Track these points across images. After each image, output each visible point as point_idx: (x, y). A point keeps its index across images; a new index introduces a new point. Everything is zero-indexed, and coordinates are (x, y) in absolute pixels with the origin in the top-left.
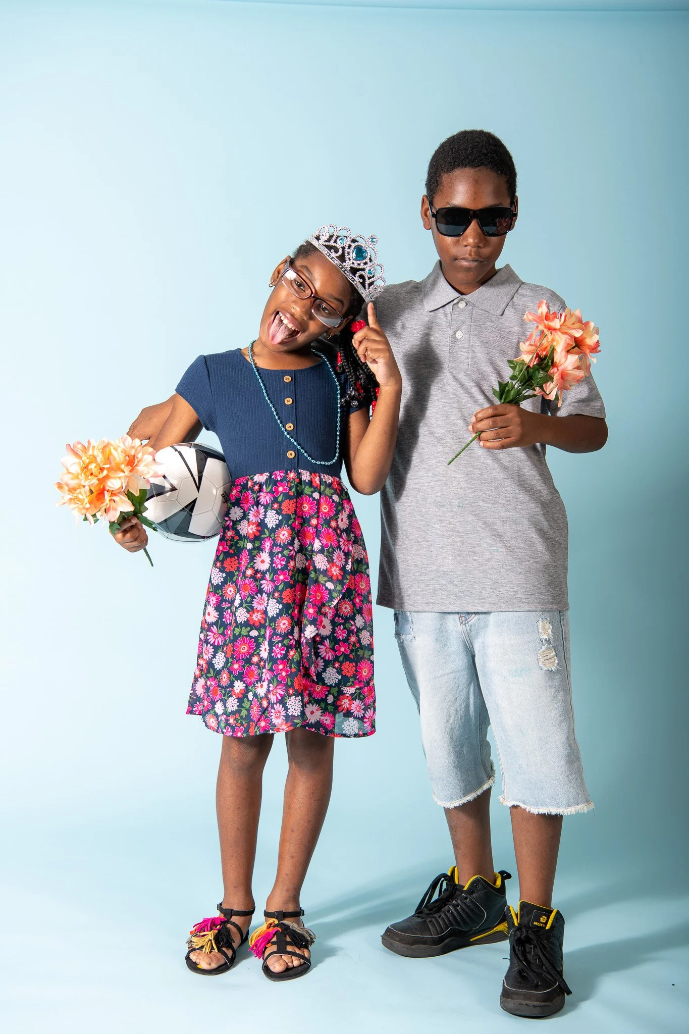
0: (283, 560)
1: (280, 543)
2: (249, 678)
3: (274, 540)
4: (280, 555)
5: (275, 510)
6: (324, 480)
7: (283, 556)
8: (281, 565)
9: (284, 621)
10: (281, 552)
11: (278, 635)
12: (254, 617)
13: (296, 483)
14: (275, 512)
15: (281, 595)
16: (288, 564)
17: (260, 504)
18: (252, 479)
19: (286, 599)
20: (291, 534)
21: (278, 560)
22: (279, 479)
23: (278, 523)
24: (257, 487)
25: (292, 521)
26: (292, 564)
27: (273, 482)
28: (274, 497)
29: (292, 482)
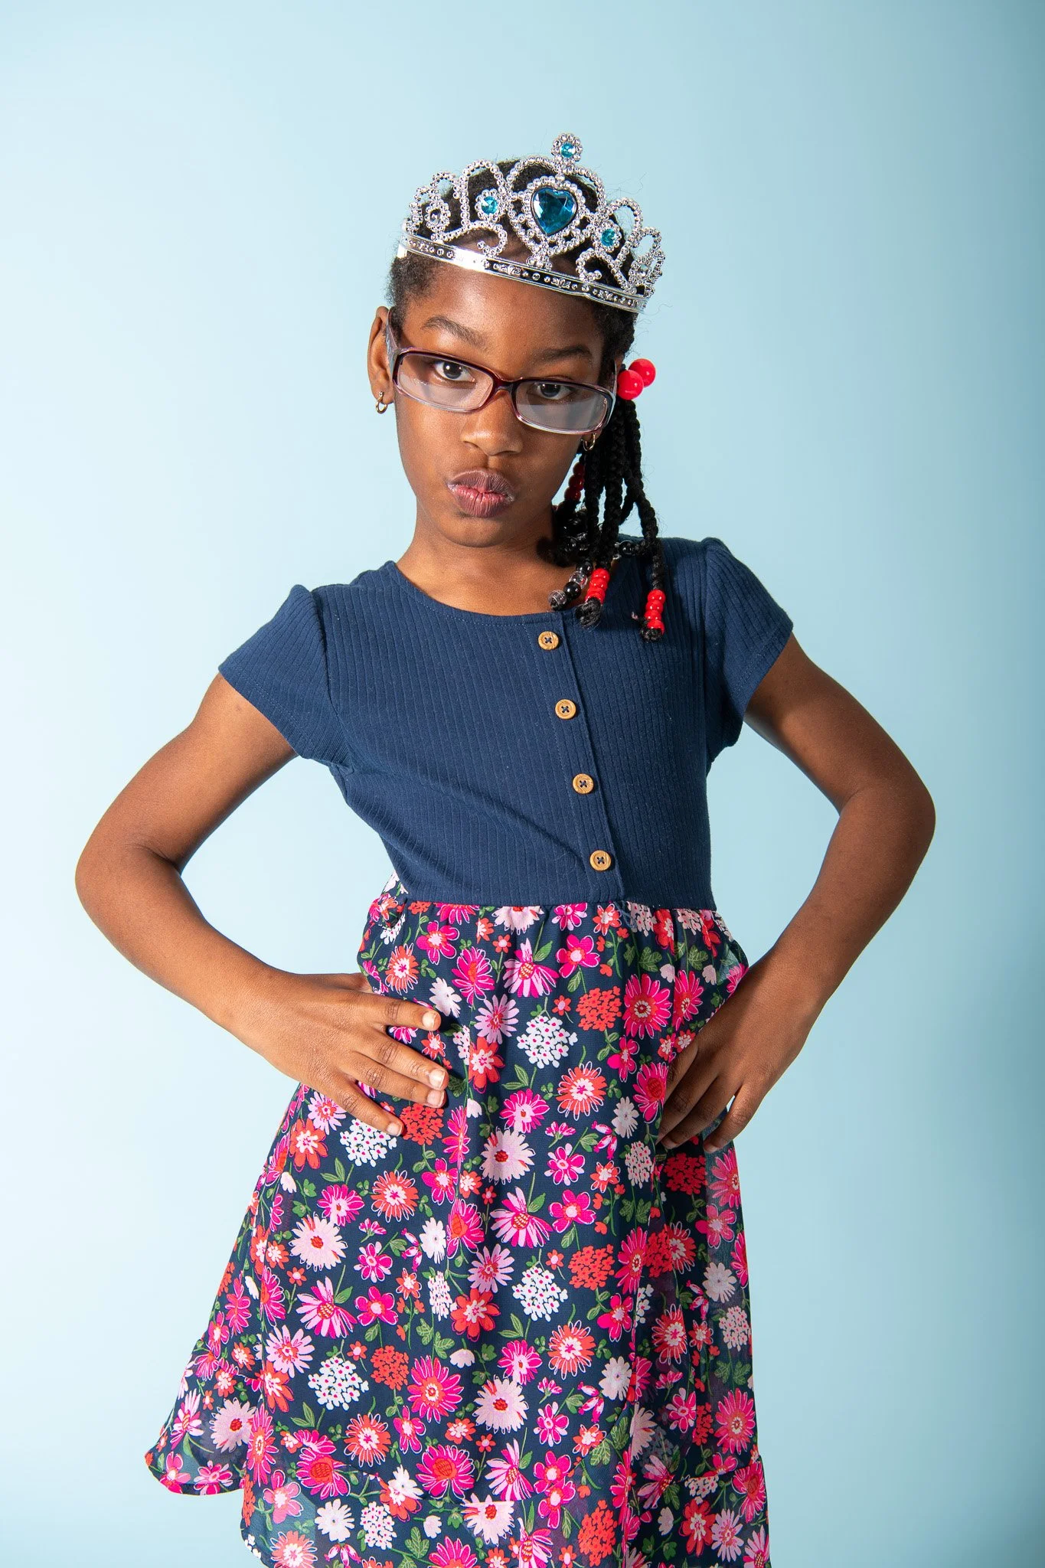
0: (578, 1163)
1: (571, 1112)
2: (436, 1476)
3: (554, 1102)
4: (568, 1149)
5: (559, 1017)
6: (685, 926)
7: (579, 1150)
8: (573, 1175)
9: (570, 1341)
10: (573, 1139)
11: (553, 1377)
12: (469, 1309)
13: (619, 940)
14: (559, 1022)
15: (566, 1261)
16: (592, 1176)
17: (507, 991)
18: (490, 918)
19: (581, 1277)
20: (604, 1089)
21: (562, 1161)
22: (571, 928)
23: (565, 1054)
24: (503, 943)
25: (606, 1051)
26: (605, 1174)
27: (554, 934)
28: (559, 980)
29: (607, 938)
